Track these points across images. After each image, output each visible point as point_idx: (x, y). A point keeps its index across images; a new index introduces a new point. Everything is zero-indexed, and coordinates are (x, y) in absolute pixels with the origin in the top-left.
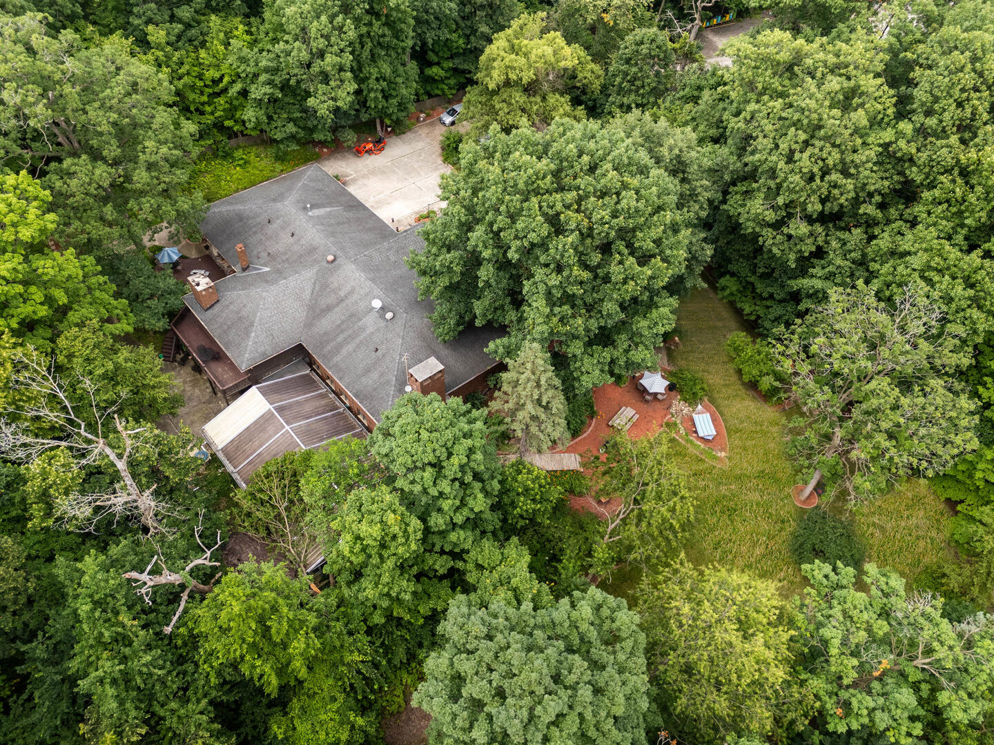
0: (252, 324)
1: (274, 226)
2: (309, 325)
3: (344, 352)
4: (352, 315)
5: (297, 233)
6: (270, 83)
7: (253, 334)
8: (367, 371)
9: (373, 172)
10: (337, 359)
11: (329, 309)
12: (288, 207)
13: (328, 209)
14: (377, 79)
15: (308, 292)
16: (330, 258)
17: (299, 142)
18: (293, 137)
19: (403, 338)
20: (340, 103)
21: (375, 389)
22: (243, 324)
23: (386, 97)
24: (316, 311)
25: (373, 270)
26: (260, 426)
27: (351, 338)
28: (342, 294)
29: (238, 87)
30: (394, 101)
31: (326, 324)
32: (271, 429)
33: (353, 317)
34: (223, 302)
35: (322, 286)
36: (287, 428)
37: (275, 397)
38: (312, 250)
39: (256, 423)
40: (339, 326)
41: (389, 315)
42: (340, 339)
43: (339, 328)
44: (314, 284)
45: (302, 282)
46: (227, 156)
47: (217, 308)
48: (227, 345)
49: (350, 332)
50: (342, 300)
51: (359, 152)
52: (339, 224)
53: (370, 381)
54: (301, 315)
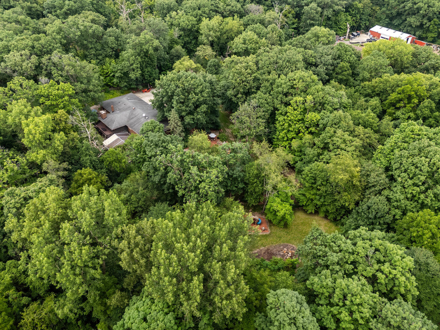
0: (114, 121)
1: (120, 103)
2: (128, 121)
3: (136, 126)
5: (126, 104)
6: (120, 72)
7: (115, 123)
9: (147, 96)
10: (134, 127)
11: (133, 118)
12: (124, 100)
13: (133, 100)
14: (147, 72)
15: (128, 115)
16: (134, 108)
17: (127, 87)
18: (126, 86)
20: (137, 76)
22: (112, 121)
23: (150, 77)
24: (130, 119)
25: (144, 110)
26: (116, 141)
27: (138, 123)
29: (113, 74)
30: (152, 78)
31: (132, 121)
32: (118, 141)
33: (139, 119)
34: (108, 117)
35: (132, 114)
36: (122, 140)
37: (120, 136)
38: (129, 107)
41: (147, 118)
43: (135, 122)
44: (130, 113)
45: (127, 113)
46: (108, 92)
47: (106, 119)
48: (108, 126)
50: (136, 116)
51: (143, 92)
52: (136, 103)
54: (126, 119)
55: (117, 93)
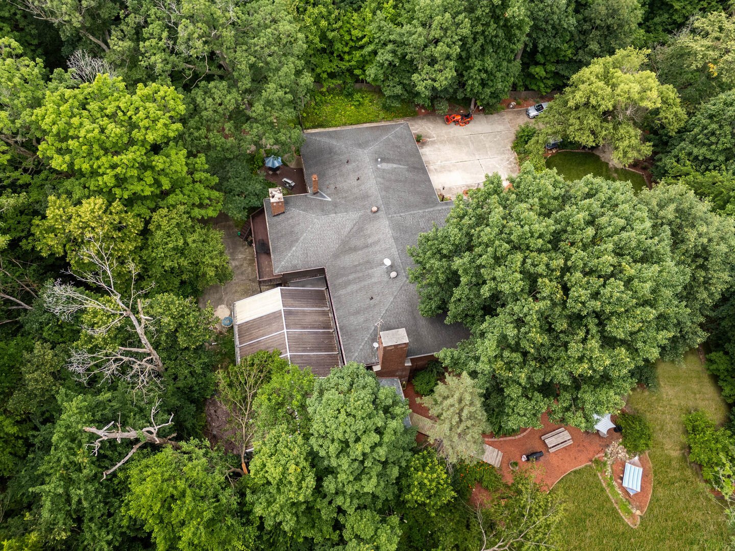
0: (297, 240)
1: (349, 167)
2: (336, 256)
3: (349, 289)
4: (368, 262)
5: (362, 178)
6: (394, 52)
7: (294, 249)
8: (358, 312)
9: (451, 141)
10: (342, 292)
11: (355, 249)
12: (365, 156)
13: (395, 166)
14: (480, 70)
15: (347, 230)
16: (375, 209)
18: (397, 97)
19: (395, 298)
20: (436, 85)
21: (356, 330)
22: (292, 237)
23: (483, 84)
24: (346, 248)
25: (400, 229)
26: (270, 319)
27: (360, 279)
28: (370, 241)
29: (371, 48)
30: (488, 91)
31: (348, 260)
32: (275, 326)
33: (369, 264)
34: (287, 215)
35: (359, 229)
36: (285, 330)
37: (290, 301)
38: (366, 197)
39: (268, 316)
40: (356, 266)
41: (393, 274)
42: (351, 277)
43: (355, 268)
44: (355, 225)
45: (346, 220)
46: (350, 95)
47: (281, 217)
48: (274, 248)
49: (361, 275)
50: (367, 247)
51: (447, 120)
52: (397, 181)
53: (356, 321)
54: (334, 246)
55: (371, 105)
